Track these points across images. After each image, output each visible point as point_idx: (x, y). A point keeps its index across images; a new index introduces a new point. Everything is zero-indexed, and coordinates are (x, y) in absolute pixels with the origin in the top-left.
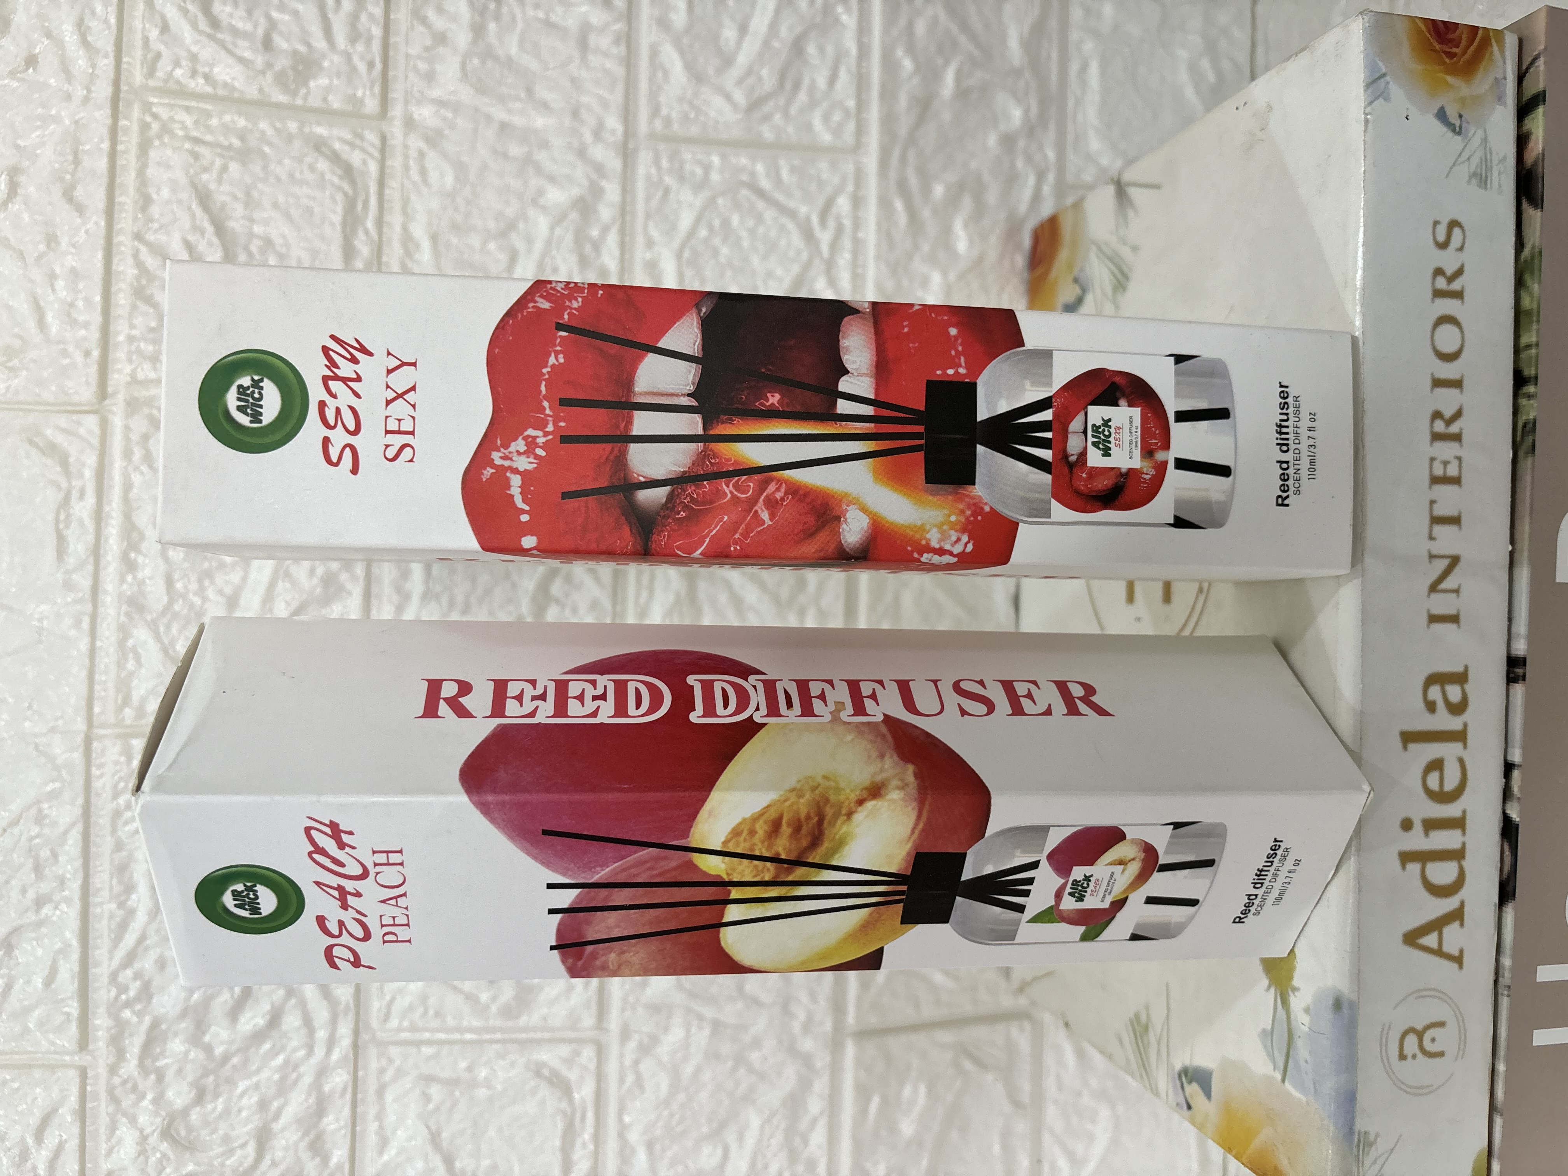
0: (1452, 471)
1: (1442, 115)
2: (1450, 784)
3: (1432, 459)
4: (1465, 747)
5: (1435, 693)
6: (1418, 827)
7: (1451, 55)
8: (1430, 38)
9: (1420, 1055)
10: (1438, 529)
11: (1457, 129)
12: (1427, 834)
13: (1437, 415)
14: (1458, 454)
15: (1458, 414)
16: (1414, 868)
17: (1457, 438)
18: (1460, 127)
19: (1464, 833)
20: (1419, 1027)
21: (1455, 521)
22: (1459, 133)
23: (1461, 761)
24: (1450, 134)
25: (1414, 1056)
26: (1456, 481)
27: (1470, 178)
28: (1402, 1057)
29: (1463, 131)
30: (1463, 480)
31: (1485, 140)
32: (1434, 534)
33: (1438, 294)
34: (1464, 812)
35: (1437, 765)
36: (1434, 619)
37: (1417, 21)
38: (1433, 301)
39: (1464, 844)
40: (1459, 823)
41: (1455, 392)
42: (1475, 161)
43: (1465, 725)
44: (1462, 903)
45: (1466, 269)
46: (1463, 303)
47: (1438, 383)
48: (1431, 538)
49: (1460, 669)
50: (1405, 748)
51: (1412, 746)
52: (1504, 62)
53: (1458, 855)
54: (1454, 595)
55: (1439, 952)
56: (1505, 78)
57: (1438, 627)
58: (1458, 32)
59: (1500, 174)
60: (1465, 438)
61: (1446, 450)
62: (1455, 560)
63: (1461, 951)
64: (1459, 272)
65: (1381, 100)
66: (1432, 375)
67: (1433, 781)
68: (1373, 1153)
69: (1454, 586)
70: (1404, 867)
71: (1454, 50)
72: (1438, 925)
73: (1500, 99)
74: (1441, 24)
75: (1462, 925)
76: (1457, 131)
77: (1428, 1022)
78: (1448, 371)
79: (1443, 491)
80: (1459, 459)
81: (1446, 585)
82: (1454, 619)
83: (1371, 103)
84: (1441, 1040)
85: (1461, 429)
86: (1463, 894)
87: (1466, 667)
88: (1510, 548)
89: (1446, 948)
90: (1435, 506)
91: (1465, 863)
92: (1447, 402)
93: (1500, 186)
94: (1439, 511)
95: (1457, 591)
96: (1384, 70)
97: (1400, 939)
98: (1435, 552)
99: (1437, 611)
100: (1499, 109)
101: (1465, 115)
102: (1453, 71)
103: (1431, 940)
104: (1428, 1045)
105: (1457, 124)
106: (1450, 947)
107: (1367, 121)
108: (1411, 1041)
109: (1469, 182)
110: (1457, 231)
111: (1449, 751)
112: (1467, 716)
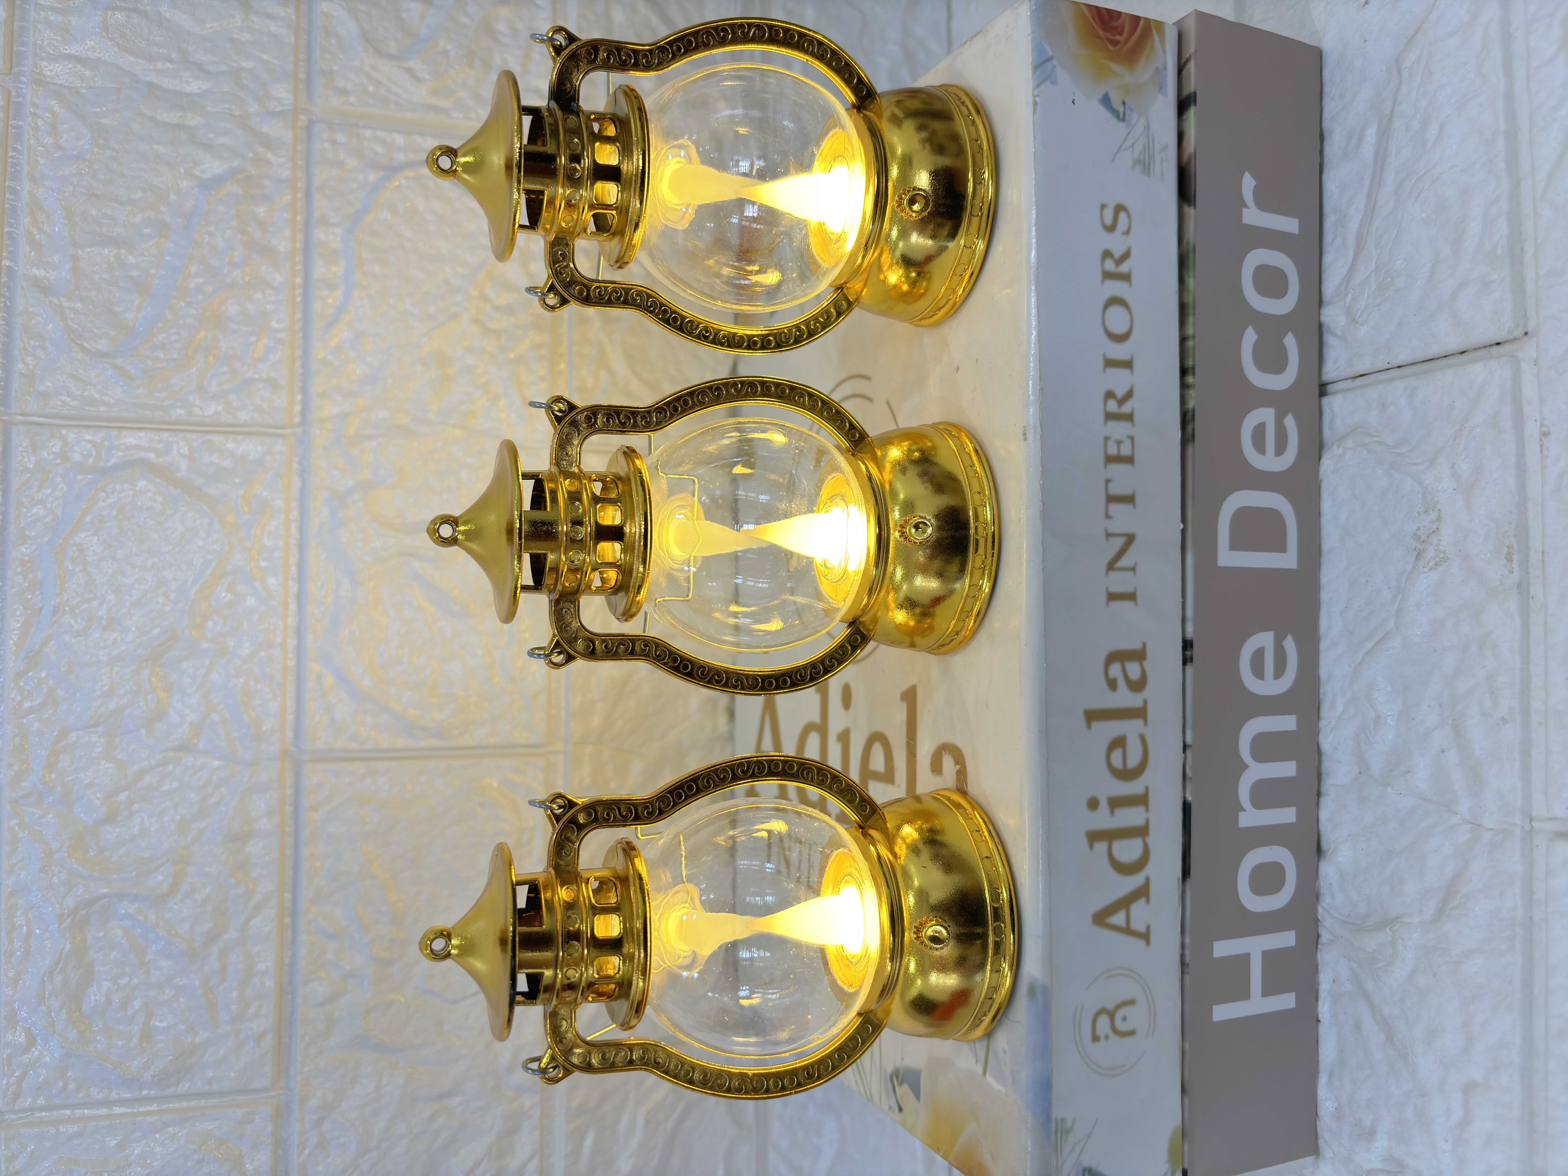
0: (1126, 450)
1: (1106, 101)
2: (1133, 760)
3: (1106, 439)
4: (1146, 723)
5: (1115, 670)
6: (1104, 806)
7: (1115, 43)
8: (1094, 24)
9: (1112, 1036)
10: (1113, 508)
11: (1121, 116)
12: (1112, 812)
13: (1110, 395)
14: (1131, 433)
15: (1129, 394)
16: (1101, 847)
17: (1129, 417)
18: (1124, 114)
19: (1147, 810)
20: (1111, 1007)
21: (1129, 499)
22: (1123, 120)
23: (1143, 740)
24: (1114, 120)
26: (1129, 460)
27: (1134, 165)
28: (1095, 1038)
29: (1127, 117)
30: (1136, 459)
31: (1147, 128)
32: (1111, 513)
33: (1108, 275)
34: (1147, 788)
35: (1119, 743)
36: (1113, 597)
37: (1083, 7)
38: (1103, 282)
39: (1147, 821)
40: (1142, 800)
41: (1125, 372)
42: (1138, 147)
43: (1145, 702)
44: (1148, 880)
45: (1133, 253)
46: (1130, 285)
47: (1109, 363)
48: (1108, 516)
49: (1138, 646)
50: (1089, 726)
51: (1095, 725)
52: (1164, 52)
53: (1142, 832)
54: (1131, 573)
55: (1127, 930)
56: (1165, 68)
57: (1116, 605)
58: (1121, 20)
59: (1162, 162)
60: (1136, 418)
61: (1119, 430)
62: (1130, 539)
63: (1148, 928)
64: (1127, 255)
65: (1048, 83)
66: (1104, 355)
67: (1116, 759)
68: (1071, 1140)
69: (1131, 564)
70: (1091, 847)
71: (1118, 37)
72: (1124, 903)
73: (1161, 88)
74: (1104, 13)
75: (1148, 901)
76: (1121, 117)
77: (1118, 1000)
78: (1118, 352)
79: (1118, 470)
80: (1132, 438)
81: (1123, 563)
82: (1131, 597)
83: (1038, 86)
84: (1131, 1018)
85: (1133, 410)
86: (1149, 870)
87: (1144, 644)
88: (1182, 526)
89: (1134, 926)
90: (1110, 485)
91: (1150, 840)
92: (1119, 382)
93: (1163, 172)
94: (1114, 490)
95: (1133, 569)
96: (1050, 54)
97: (1089, 920)
98: (1112, 530)
99: (1116, 588)
100: (1160, 98)
101: (1128, 102)
102: (1116, 58)
103: (1119, 919)
104: (1120, 1025)
105: (1121, 110)
106: (1138, 925)
107: (1035, 103)
108: (1103, 1023)
109: (1133, 168)
110: (1123, 216)
111: (1130, 728)
112: (1146, 693)
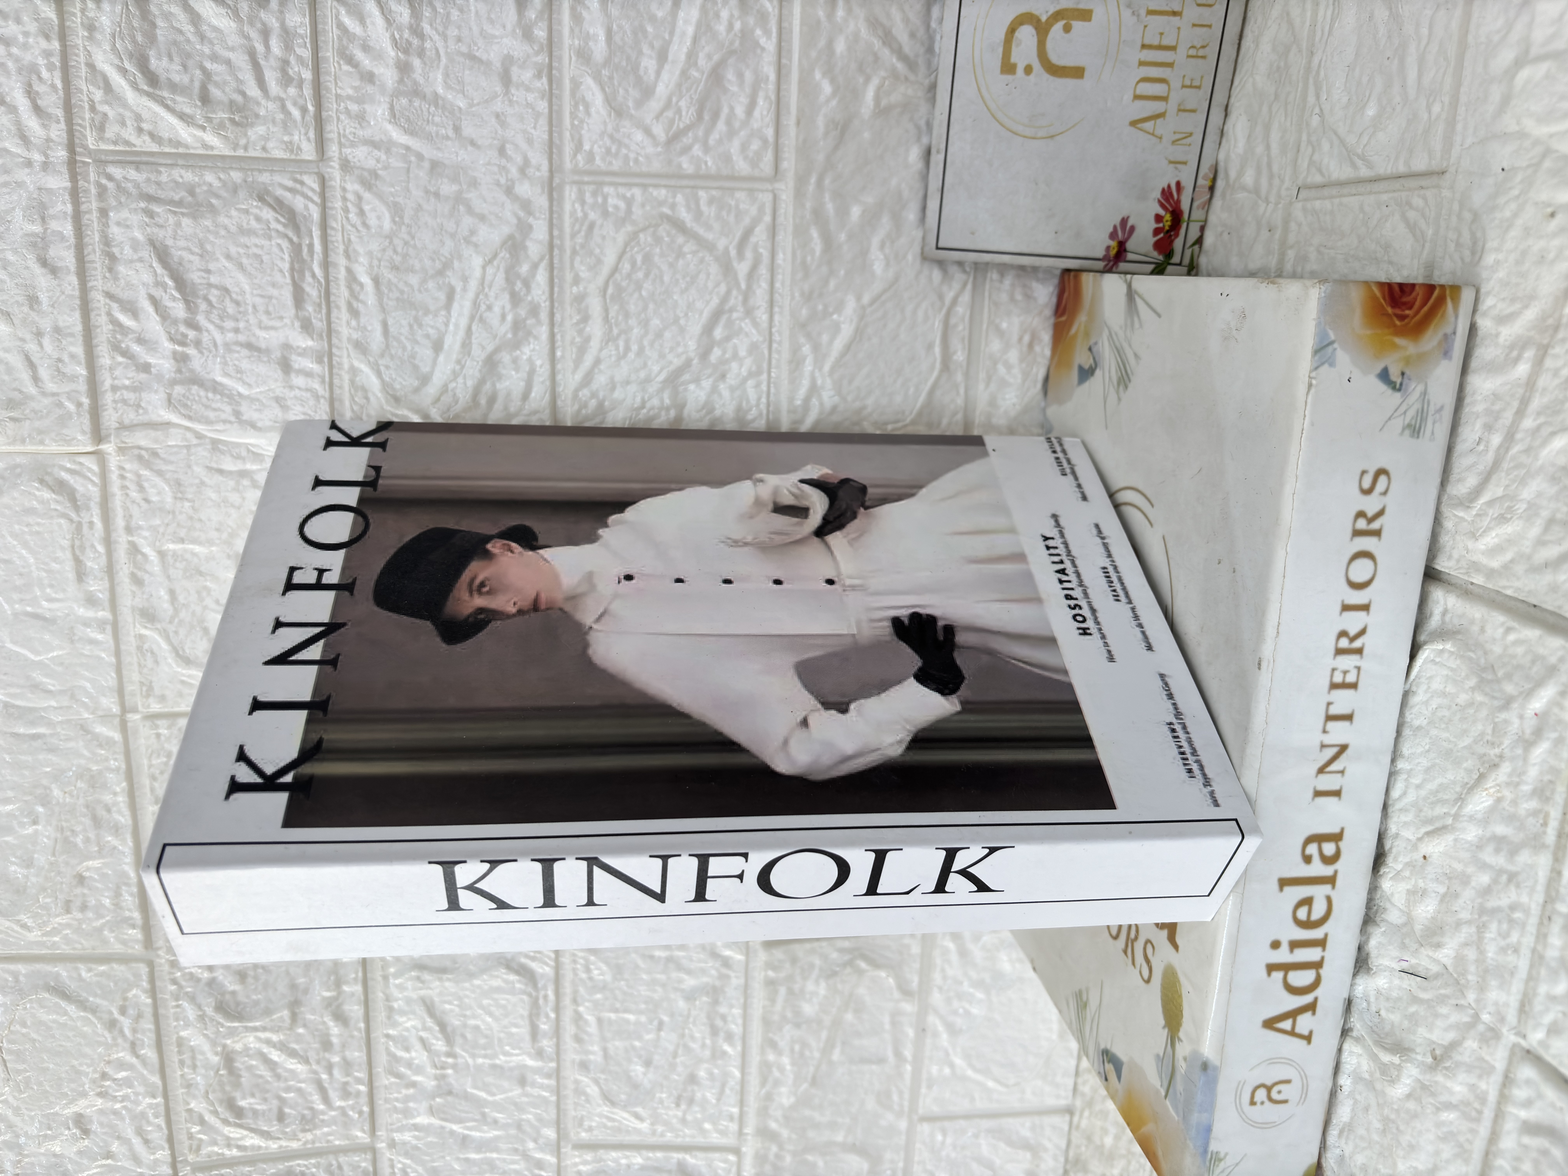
0: (1351, 678)
1: (1384, 374)
2: (1318, 914)
3: (1334, 670)
4: (1334, 887)
5: (1312, 849)
6: (1285, 946)
7: (1404, 318)
8: (1383, 302)
9: (1267, 1103)
10: (1331, 725)
12: (1291, 951)
13: (1343, 634)
14: (1358, 664)
15: (1363, 632)
16: (1278, 975)
17: (1359, 651)
18: (1401, 384)
19: (1324, 950)
20: (1269, 1083)
21: (1348, 717)
22: (1399, 390)
23: (1329, 900)
24: (1390, 392)
25: (1262, 1103)
26: (1354, 686)
27: (1404, 429)
28: (1253, 1103)
29: (1403, 388)
30: (1360, 685)
31: (1424, 393)
32: (1328, 728)
33: (1358, 533)
34: (1326, 935)
35: (1307, 902)
36: (1319, 794)
37: (1374, 285)
38: (1351, 540)
39: (1323, 958)
40: (1321, 943)
41: (1362, 614)
42: (1411, 414)
43: (1336, 872)
44: (1316, 999)
45: (1387, 511)
46: (1380, 539)
47: (1346, 608)
48: (1325, 731)
49: (1337, 830)
50: (1281, 889)
51: (1287, 889)
52: (1457, 318)
53: (1317, 965)
54: (1339, 775)
55: (1292, 1033)
56: (1453, 331)
57: (1321, 801)
58: (1415, 292)
59: (1433, 421)
60: (1365, 652)
61: (1348, 662)
62: (1343, 748)
63: (1311, 1033)
64: (1381, 513)
65: (1326, 365)
66: (1342, 601)
67: (1302, 914)
68: (1222, 1165)
69: (1340, 768)
70: (1269, 975)
71: (1408, 312)
72: (1293, 1014)
73: (1445, 351)
74: (1396, 286)
75: (1314, 1014)
76: (1396, 387)
77: (1276, 1079)
78: (1358, 597)
79: (1340, 695)
80: (1358, 668)
81: (1334, 767)
82: (1337, 793)
83: (1316, 368)
84: (1286, 1092)
85: (1363, 645)
86: (1318, 992)
89: (1298, 1030)
90: (1331, 707)
91: (1322, 972)
92: (1353, 622)
93: (1433, 433)
94: (1335, 710)
95: (1342, 772)
96: (1332, 338)
97: (1260, 1024)
98: (1326, 742)
99: (1323, 787)
100: (1442, 361)
101: (1407, 373)
102: (1402, 332)
103: (1287, 1025)
104: (1275, 1095)
105: (1399, 381)
106: (1302, 1029)
107: (1310, 385)
108: (1261, 1094)
109: (1401, 433)
110: (1383, 479)
111: (1319, 892)
112: (1338, 866)
